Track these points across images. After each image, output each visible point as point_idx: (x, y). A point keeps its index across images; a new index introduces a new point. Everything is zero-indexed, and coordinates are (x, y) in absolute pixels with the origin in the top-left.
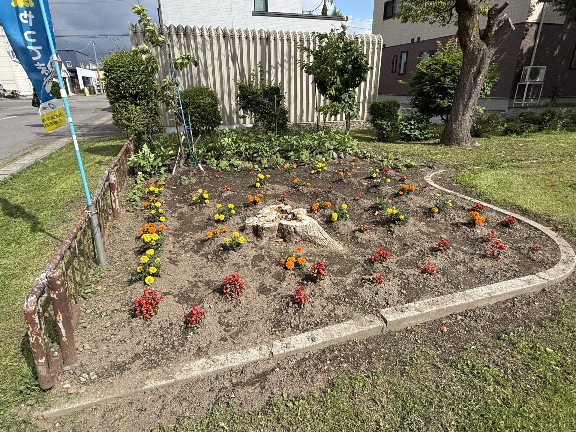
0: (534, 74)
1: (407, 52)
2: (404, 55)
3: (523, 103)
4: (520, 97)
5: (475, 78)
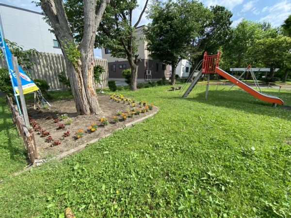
0: (149, 72)
2: (114, 66)
3: (148, 80)
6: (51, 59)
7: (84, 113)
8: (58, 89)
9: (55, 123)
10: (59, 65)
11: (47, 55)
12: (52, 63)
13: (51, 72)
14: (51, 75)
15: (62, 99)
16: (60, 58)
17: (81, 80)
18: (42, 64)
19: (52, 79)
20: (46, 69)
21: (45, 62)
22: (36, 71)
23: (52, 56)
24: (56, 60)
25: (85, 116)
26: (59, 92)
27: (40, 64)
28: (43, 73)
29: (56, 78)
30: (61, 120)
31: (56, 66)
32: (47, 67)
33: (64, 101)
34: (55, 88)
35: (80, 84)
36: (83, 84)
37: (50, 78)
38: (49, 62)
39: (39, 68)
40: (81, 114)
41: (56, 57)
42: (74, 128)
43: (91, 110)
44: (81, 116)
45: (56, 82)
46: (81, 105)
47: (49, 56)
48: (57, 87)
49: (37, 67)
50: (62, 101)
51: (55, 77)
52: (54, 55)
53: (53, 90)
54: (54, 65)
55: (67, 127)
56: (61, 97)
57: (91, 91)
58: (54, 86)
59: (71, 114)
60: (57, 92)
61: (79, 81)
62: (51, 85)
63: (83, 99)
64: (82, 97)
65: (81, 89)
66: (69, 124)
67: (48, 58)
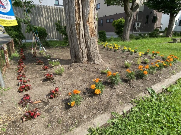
0: (138, 25)
1: (103, 19)
3: (136, 32)
4: (135, 31)
5: (130, 21)
6: (51, 11)
7: (80, 61)
8: (55, 39)
9: (45, 70)
10: (57, 17)
11: (48, 7)
12: (52, 15)
13: (50, 23)
14: (51, 26)
15: (57, 47)
16: (59, 10)
17: (79, 9)
18: (44, 16)
19: (51, 30)
20: (47, 21)
21: (46, 14)
22: (40, 22)
23: (52, 9)
24: (55, 12)
25: (81, 65)
26: (56, 41)
27: (42, 16)
28: (45, 24)
29: (55, 29)
30: (52, 67)
31: (55, 18)
32: (48, 19)
33: (59, 48)
34: (53, 38)
35: (77, 15)
36: (81, 15)
37: (50, 29)
38: (49, 14)
39: (42, 19)
40: (76, 62)
41: (55, 9)
42: (66, 83)
43: (89, 56)
44: (75, 64)
45: (54, 33)
46: (77, 48)
47: (50, 9)
48: (55, 38)
49: (40, 19)
50: (57, 48)
51: (53, 28)
52: (53, 8)
53: (52, 40)
54: (53, 17)
55: (57, 78)
56: (57, 45)
57: (91, 28)
58: (53, 36)
59: (65, 60)
60: (54, 41)
61: (77, 11)
62: (51, 35)
63: (80, 40)
64: (79, 37)
65: (79, 24)
66: (60, 74)
67: (49, 10)
